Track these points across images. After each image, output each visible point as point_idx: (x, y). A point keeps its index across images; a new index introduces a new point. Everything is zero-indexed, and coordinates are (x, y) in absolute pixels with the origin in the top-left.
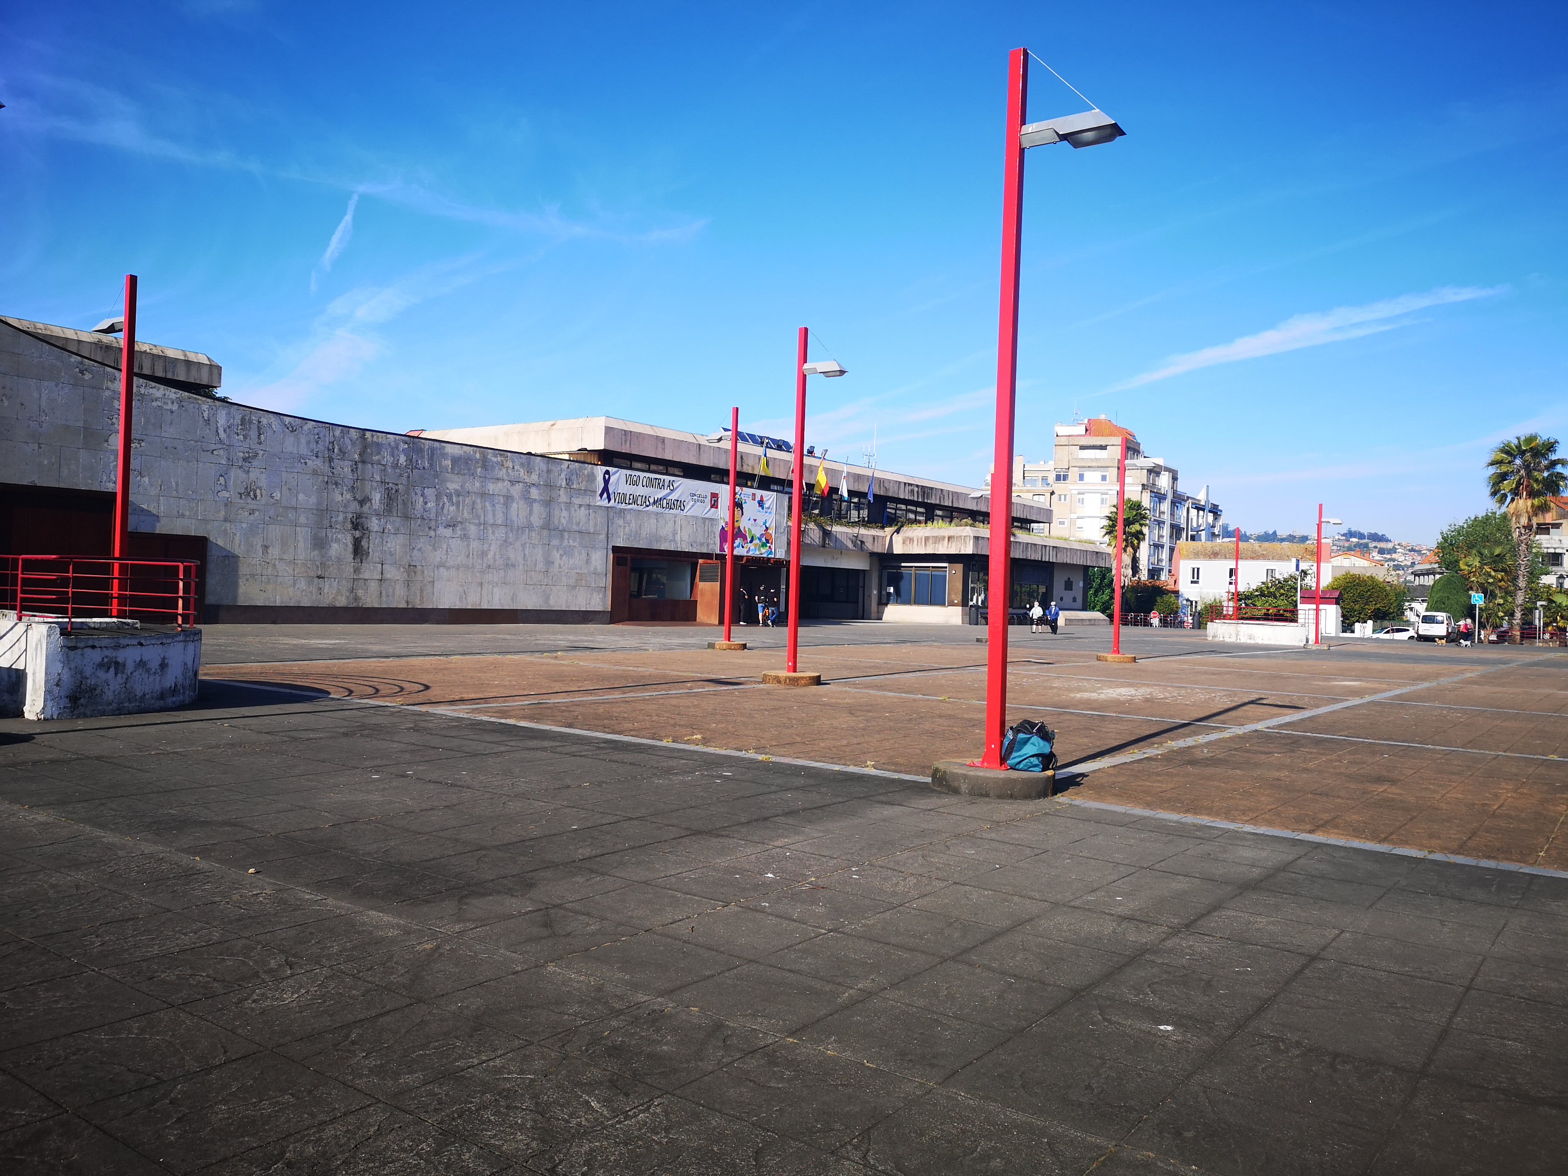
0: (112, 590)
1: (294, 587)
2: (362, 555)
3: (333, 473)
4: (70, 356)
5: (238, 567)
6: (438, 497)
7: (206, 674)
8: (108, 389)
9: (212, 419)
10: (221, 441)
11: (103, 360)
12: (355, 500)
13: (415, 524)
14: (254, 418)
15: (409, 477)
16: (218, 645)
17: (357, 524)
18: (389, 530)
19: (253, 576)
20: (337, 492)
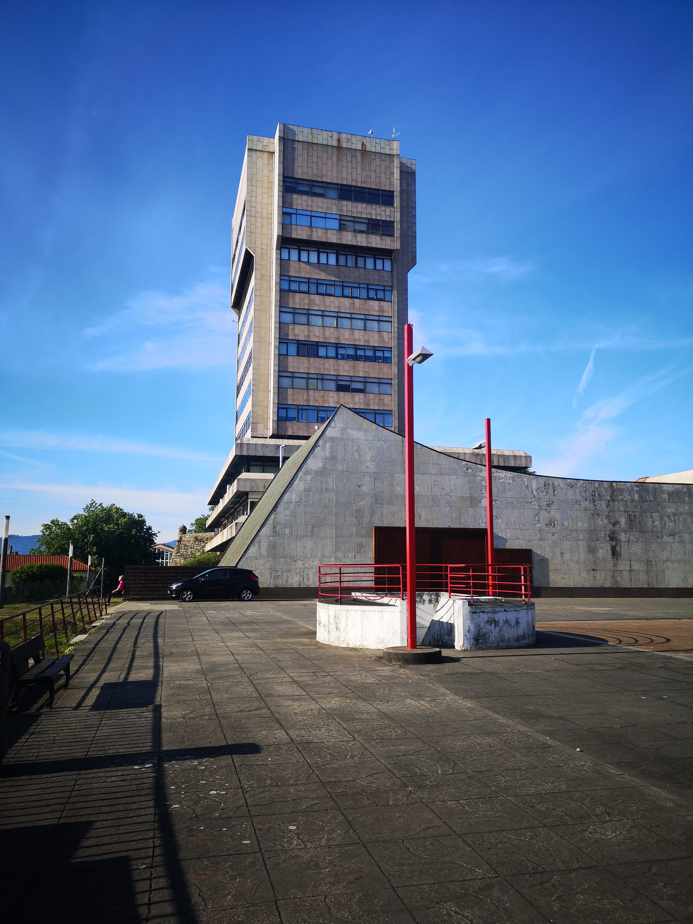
0: (488, 581)
1: (580, 576)
2: (617, 556)
3: (596, 508)
4: (461, 462)
5: (548, 565)
6: (661, 518)
7: (538, 627)
8: (479, 476)
9: (529, 485)
10: (535, 497)
11: (476, 461)
12: (610, 523)
13: (648, 535)
14: (550, 482)
15: (641, 507)
16: (542, 611)
17: (613, 537)
18: (632, 540)
19: (556, 570)
20: (599, 520)
